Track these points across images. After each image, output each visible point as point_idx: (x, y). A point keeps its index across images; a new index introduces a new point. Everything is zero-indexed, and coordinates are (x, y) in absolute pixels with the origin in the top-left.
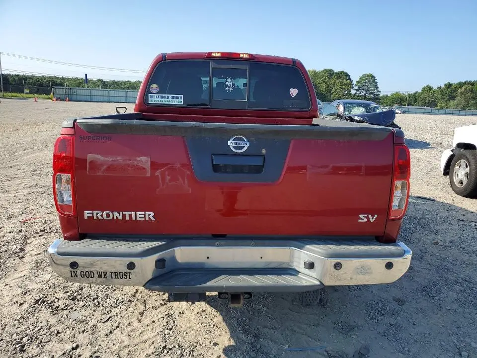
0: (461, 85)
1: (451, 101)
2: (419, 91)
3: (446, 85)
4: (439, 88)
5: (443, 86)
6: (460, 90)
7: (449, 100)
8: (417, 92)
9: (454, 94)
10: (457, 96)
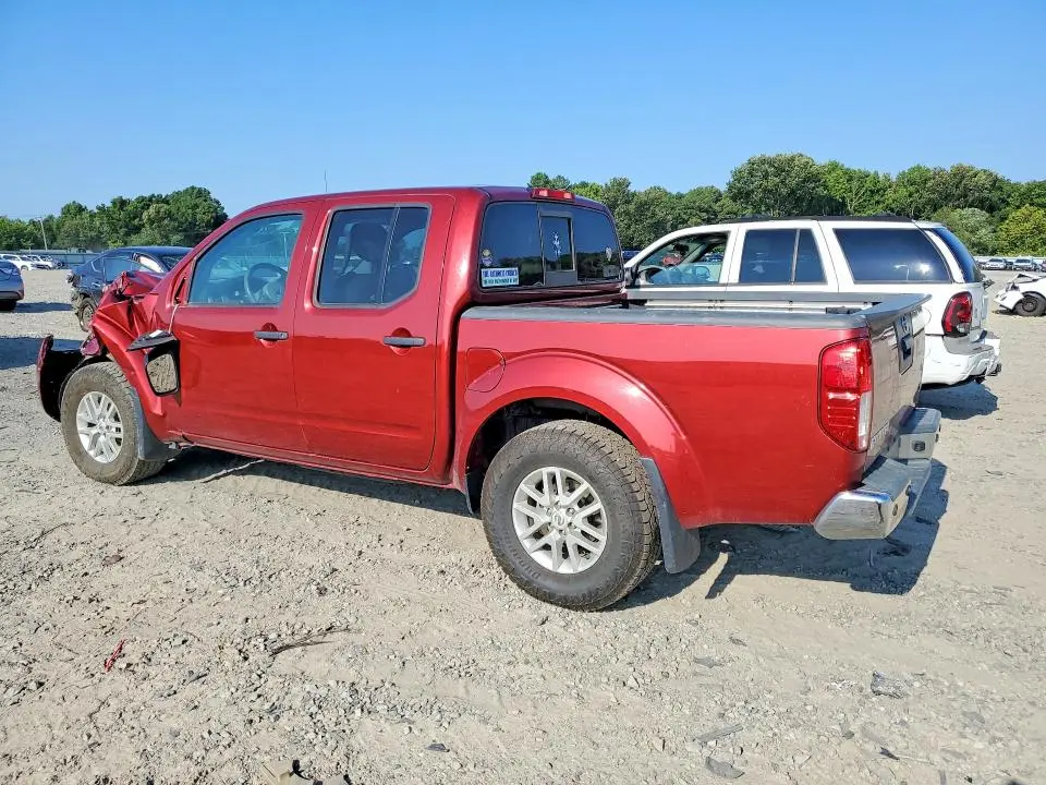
0: (146, 202)
1: (133, 237)
2: (57, 214)
3: (114, 203)
4: (102, 209)
5: (108, 204)
6: (145, 213)
7: (127, 234)
8: (51, 217)
9: (136, 222)
10: (143, 225)
